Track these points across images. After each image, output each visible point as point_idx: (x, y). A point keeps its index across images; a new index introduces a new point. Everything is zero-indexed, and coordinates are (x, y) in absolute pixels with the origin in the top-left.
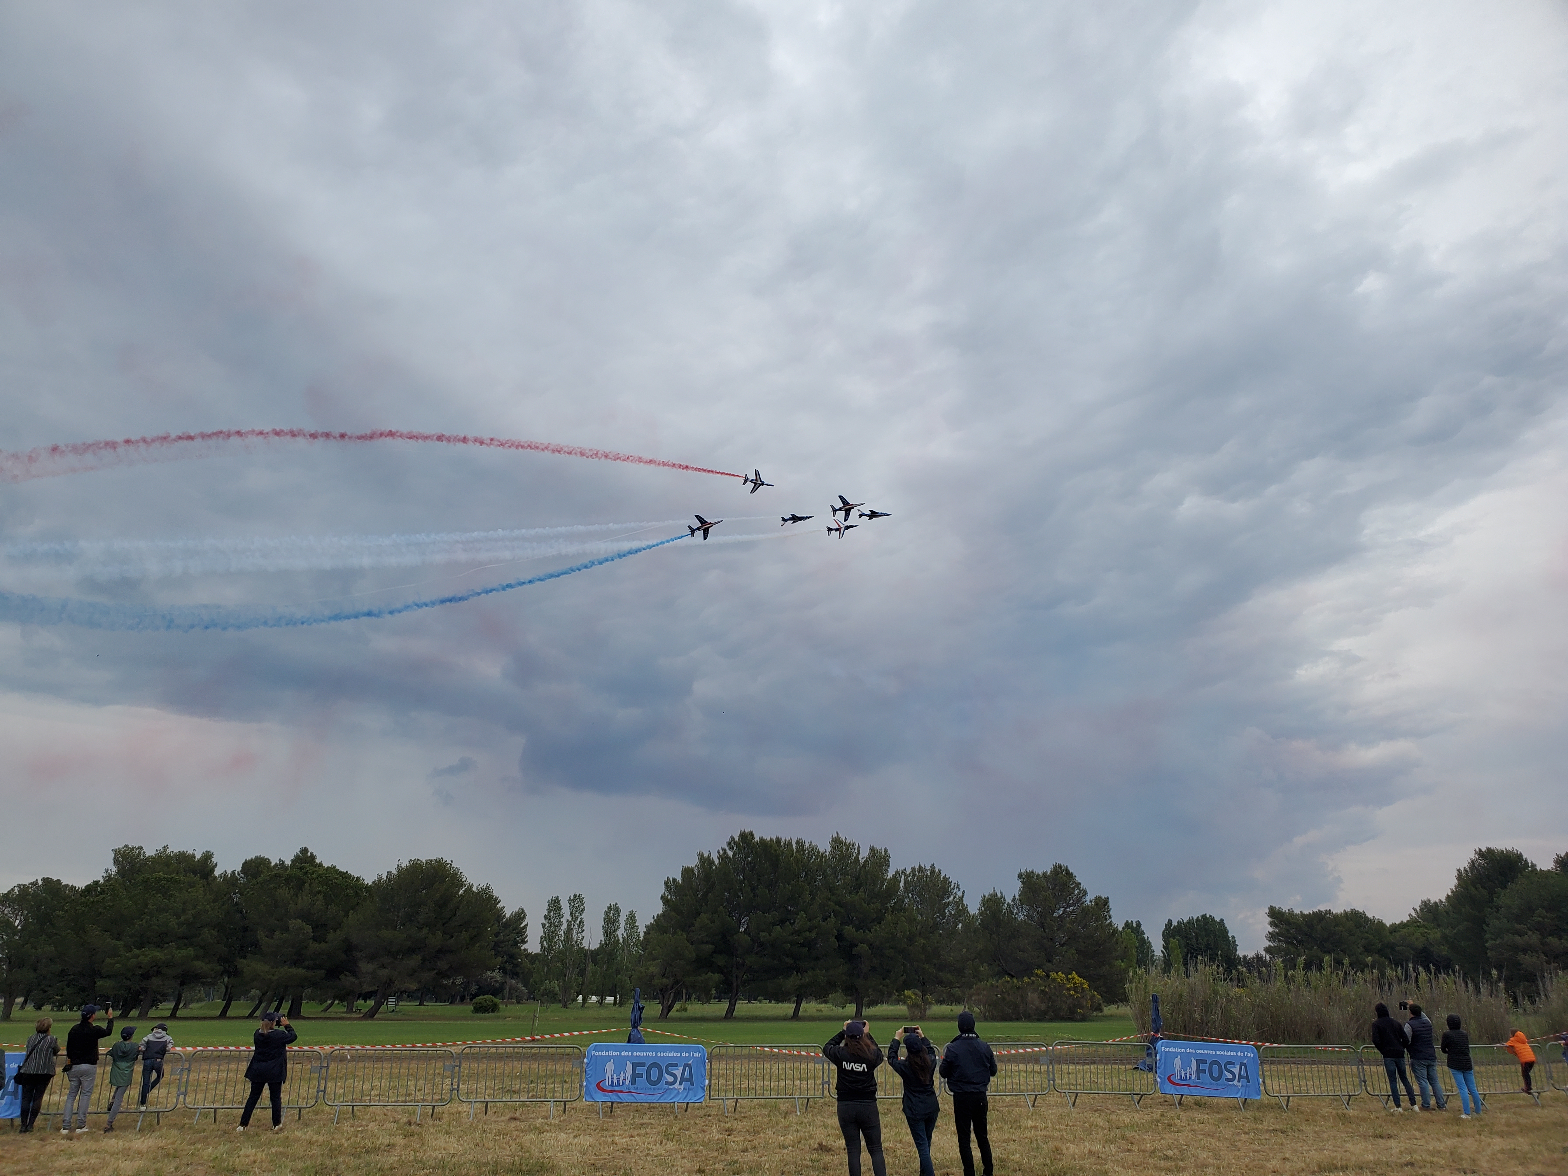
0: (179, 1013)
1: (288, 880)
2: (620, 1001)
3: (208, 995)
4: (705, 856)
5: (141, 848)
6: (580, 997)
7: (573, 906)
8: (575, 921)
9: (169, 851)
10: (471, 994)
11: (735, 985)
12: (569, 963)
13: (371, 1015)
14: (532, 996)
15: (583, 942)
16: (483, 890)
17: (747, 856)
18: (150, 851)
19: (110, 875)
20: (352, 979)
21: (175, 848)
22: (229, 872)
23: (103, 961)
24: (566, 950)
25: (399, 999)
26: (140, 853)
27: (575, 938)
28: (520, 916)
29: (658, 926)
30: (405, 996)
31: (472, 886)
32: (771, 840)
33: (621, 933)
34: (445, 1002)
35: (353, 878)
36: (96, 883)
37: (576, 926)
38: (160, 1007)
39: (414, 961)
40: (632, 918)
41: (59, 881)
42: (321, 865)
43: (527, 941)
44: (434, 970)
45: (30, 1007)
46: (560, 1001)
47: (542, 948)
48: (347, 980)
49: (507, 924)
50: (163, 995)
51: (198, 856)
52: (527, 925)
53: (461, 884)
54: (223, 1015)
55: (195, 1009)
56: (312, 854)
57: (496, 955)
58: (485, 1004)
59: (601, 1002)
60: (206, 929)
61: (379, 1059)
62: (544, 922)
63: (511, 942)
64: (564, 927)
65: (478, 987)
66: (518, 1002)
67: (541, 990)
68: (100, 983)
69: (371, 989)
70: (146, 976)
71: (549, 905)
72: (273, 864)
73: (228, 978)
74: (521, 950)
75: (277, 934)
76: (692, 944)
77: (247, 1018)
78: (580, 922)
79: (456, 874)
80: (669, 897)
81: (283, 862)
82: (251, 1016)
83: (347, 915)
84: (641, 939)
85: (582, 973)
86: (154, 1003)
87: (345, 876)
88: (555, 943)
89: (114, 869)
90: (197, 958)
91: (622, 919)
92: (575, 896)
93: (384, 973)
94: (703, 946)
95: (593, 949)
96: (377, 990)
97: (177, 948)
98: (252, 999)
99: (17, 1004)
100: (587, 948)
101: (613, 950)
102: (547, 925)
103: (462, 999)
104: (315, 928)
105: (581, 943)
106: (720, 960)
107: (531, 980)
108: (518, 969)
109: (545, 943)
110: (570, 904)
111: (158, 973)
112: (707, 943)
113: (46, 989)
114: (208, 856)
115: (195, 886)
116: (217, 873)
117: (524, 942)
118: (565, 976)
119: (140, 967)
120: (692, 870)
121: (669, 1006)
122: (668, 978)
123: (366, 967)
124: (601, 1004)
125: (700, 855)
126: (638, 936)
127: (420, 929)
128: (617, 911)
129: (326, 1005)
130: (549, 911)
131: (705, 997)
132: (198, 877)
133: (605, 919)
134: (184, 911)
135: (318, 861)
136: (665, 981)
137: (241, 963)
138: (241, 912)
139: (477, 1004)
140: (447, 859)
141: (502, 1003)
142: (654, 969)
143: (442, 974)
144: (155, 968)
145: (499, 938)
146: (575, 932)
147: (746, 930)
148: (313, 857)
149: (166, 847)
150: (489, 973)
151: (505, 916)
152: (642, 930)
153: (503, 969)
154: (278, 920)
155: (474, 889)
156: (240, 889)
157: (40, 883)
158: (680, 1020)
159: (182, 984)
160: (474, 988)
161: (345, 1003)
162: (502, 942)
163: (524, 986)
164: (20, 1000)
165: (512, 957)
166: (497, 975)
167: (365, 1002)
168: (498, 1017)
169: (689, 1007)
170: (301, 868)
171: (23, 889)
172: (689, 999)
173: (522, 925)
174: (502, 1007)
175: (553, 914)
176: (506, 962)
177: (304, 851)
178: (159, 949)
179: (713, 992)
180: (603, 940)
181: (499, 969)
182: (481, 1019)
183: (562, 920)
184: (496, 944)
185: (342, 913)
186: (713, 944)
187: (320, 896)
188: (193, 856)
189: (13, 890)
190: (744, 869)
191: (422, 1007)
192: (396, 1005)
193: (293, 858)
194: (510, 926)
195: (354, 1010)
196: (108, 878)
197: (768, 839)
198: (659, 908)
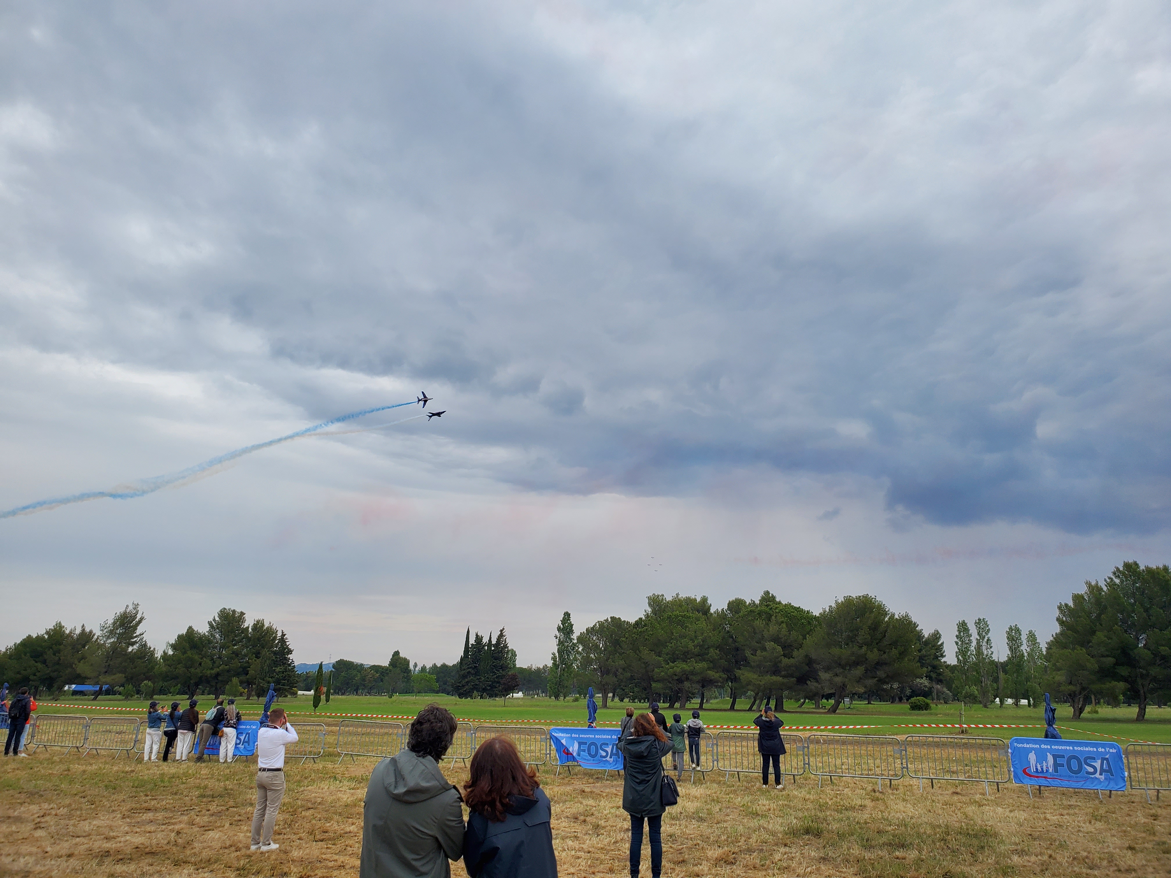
0: (704, 706)
1: (760, 614)
2: (1033, 704)
3: (720, 694)
4: (1092, 584)
5: (663, 595)
6: (998, 699)
7: (980, 628)
8: (983, 639)
9: (680, 597)
10: (907, 696)
11: (1142, 692)
12: (983, 672)
13: (833, 710)
14: (956, 698)
15: (993, 656)
16: (903, 617)
17: (1135, 582)
18: (669, 598)
19: (648, 614)
20: (816, 684)
21: (683, 595)
22: (720, 610)
23: (653, 671)
24: (979, 662)
25: (852, 699)
26: (663, 599)
27: (985, 652)
28: (936, 636)
29: (1057, 643)
30: (856, 697)
31: (893, 615)
32: (1158, 568)
33: (1025, 648)
34: (887, 702)
35: (805, 611)
36: (641, 619)
37: (984, 643)
38: (692, 701)
39: (859, 671)
40: (1032, 637)
41: (620, 618)
42: (780, 603)
43: (945, 655)
44: (875, 678)
45: (617, 699)
46: (980, 702)
47: (958, 661)
48: (812, 685)
49: (927, 643)
50: (693, 694)
51: (698, 600)
52: (943, 643)
53: (886, 614)
54: (732, 708)
55: (714, 703)
56: (772, 595)
57: (922, 666)
58: (919, 704)
59: (1016, 704)
60: (712, 650)
61: (844, 743)
62: (957, 640)
63: (932, 657)
64: (974, 643)
65: (910, 691)
66: (946, 703)
67: (963, 694)
68: (654, 685)
69: (830, 692)
70: (680, 681)
71: (958, 627)
72: (747, 603)
73: (732, 683)
74: (941, 662)
75: (759, 652)
76: (1092, 657)
77: (748, 710)
78: (988, 640)
79: (881, 606)
80: (1064, 619)
81: (754, 602)
82: (750, 709)
83: (805, 638)
84: (1045, 653)
85: (996, 680)
86: (688, 699)
87: (798, 609)
88: (969, 656)
89: (649, 610)
90: (709, 669)
91: (1024, 637)
92: (979, 620)
93: (838, 680)
94: (1103, 659)
95: (1002, 661)
96: (835, 693)
97: (696, 662)
98: (749, 698)
99: (610, 697)
100: (996, 660)
101: (1020, 662)
102: (960, 643)
103: (901, 699)
104: (784, 648)
105: (991, 657)
106: (1124, 671)
107: (954, 686)
108: (941, 677)
109: (960, 657)
110: (976, 626)
111: (687, 679)
112: (1108, 656)
113: (624, 688)
114: (704, 600)
115: (699, 620)
116: (712, 610)
117: (942, 656)
118: (982, 682)
119: (676, 675)
120: (1082, 597)
121: (1080, 709)
122: (1073, 685)
123: (824, 676)
124: (1017, 705)
125: (1089, 584)
126: (1041, 650)
127: (861, 647)
128: (1018, 630)
129: (800, 703)
130: (960, 632)
131: (1114, 702)
132: (701, 614)
133: (1008, 638)
134: (696, 637)
135: (777, 600)
136: (1072, 687)
137: (738, 673)
138: (732, 637)
139: (912, 703)
140: (871, 594)
141: (933, 703)
142: (1060, 677)
143: (882, 681)
144: (685, 676)
145: (922, 653)
146: (984, 648)
147: (1145, 645)
148: (773, 597)
149: (678, 595)
150: (918, 680)
151: (924, 636)
152: (1044, 647)
153: (930, 678)
154: (757, 643)
155: (896, 616)
156: (729, 622)
157: (610, 620)
158: (1092, 720)
159: (703, 686)
160: (908, 692)
161: (814, 702)
162: (925, 656)
163: (948, 690)
164: (610, 695)
165: (934, 668)
166: (925, 682)
167: (828, 701)
168: (931, 714)
169: (1099, 710)
170: (767, 606)
171: (601, 624)
172: (1098, 703)
173: (939, 643)
174: (933, 706)
175: (963, 634)
176: (931, 671)
177: (767, 593)
178: (685, 663)
179: (1121, 697)
180: (1010, 654)
181: (926, 677)
182: (917, 715)
183: (971, 638)
184: (921, 659)
185: (801, 637)
186: (1114, 657)
187: (784, 625)
188: (696, 600)
189: (596, 625)
190: (1134, 594)
191: (870, 705)
192: (851, 704)
193: (760, 598)
194: (929, 643)
195: (821, 707)
196: (647, 616)
197: (1155, 568)
198: (1057, 629)
